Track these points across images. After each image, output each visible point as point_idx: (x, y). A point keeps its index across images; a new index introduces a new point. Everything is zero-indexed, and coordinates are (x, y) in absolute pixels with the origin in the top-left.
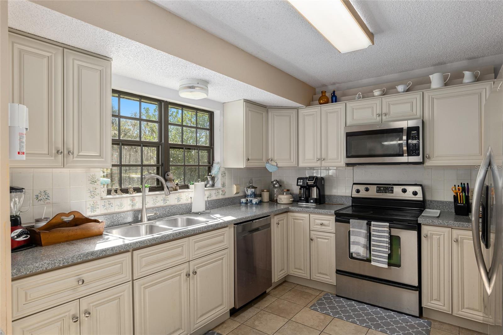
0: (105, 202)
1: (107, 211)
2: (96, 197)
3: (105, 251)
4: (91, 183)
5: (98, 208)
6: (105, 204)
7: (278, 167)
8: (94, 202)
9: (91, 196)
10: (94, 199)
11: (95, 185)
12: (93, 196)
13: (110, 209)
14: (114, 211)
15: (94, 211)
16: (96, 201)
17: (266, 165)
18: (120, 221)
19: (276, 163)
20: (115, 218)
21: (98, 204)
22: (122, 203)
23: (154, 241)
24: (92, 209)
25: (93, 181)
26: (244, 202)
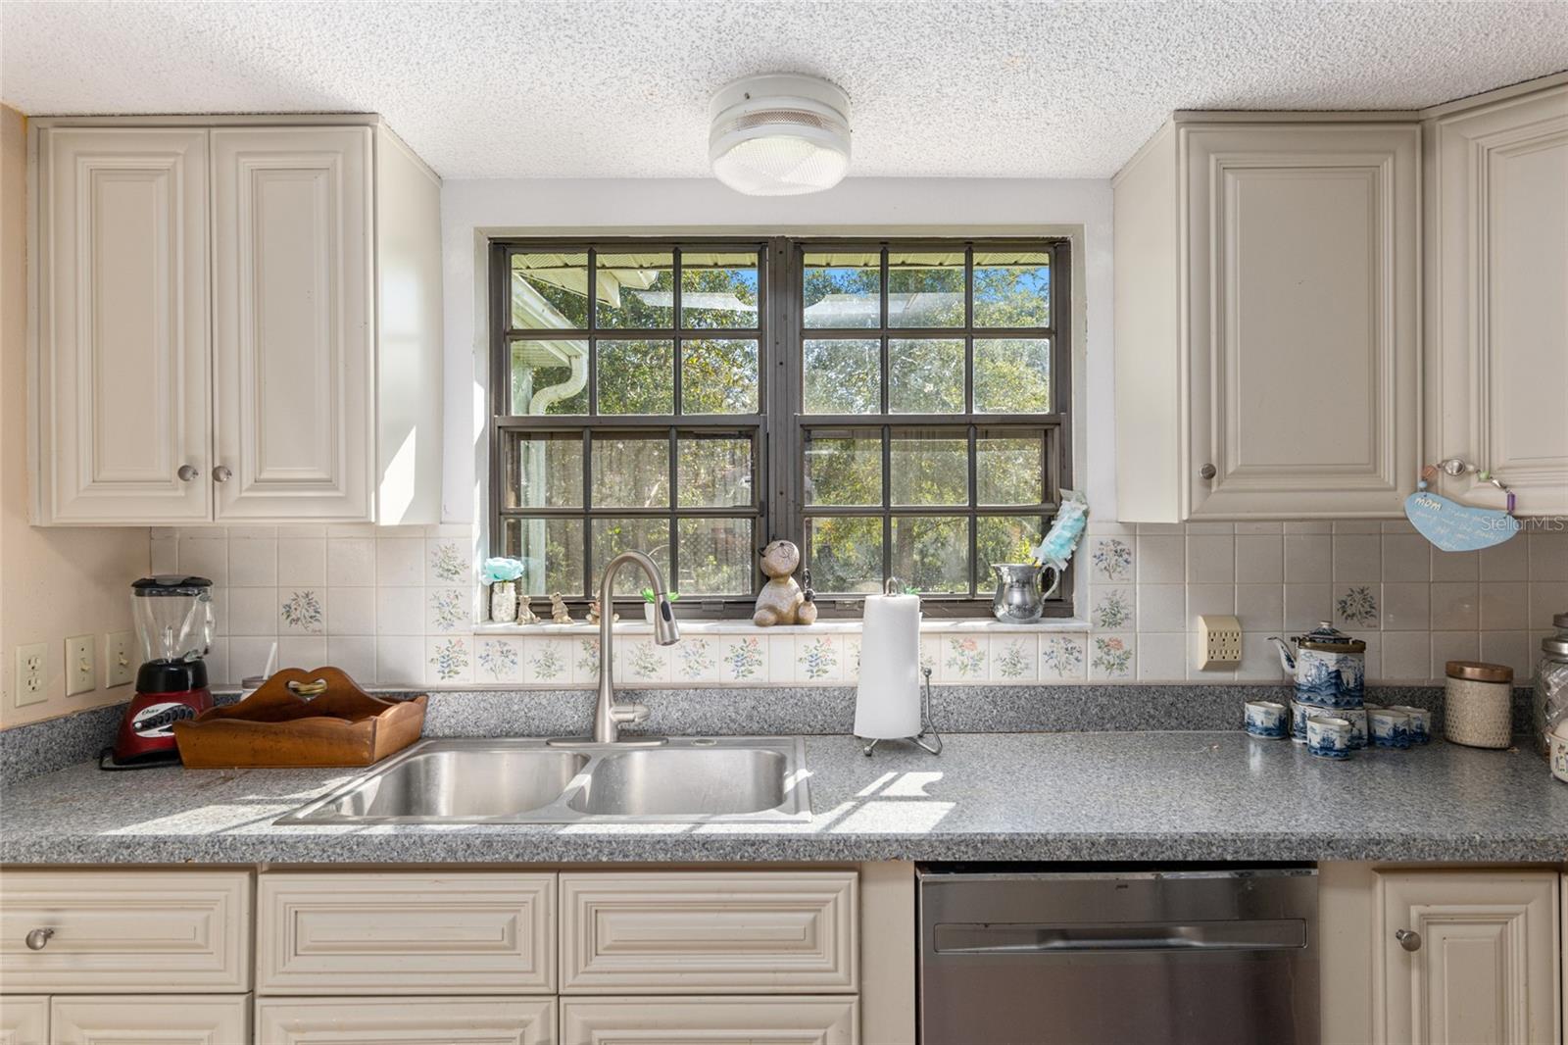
0: (488, 645)
1: (497, 679)
2: (456, 622)
3: (128, 847)
4: (442, 576)
5: (466, 664)
6: (490, 653)
7: (1516, 517)
8: (450, 642)
9: (442, 620)
10: (451, 630)
11: (453, 583)
12: (447, 621)
13: (506, 673)
14: (521, 682)
15: (452, 674)
16: (458, 638)
17: (1407, 504)
18: (537, 722)
19: (1504, 487)
20: (516, 707)
21: (464, 648)
22: (552, 654)
23: (346, 854)
24: (445, 665)
25: (449, 570)
26: (1258, 723)
